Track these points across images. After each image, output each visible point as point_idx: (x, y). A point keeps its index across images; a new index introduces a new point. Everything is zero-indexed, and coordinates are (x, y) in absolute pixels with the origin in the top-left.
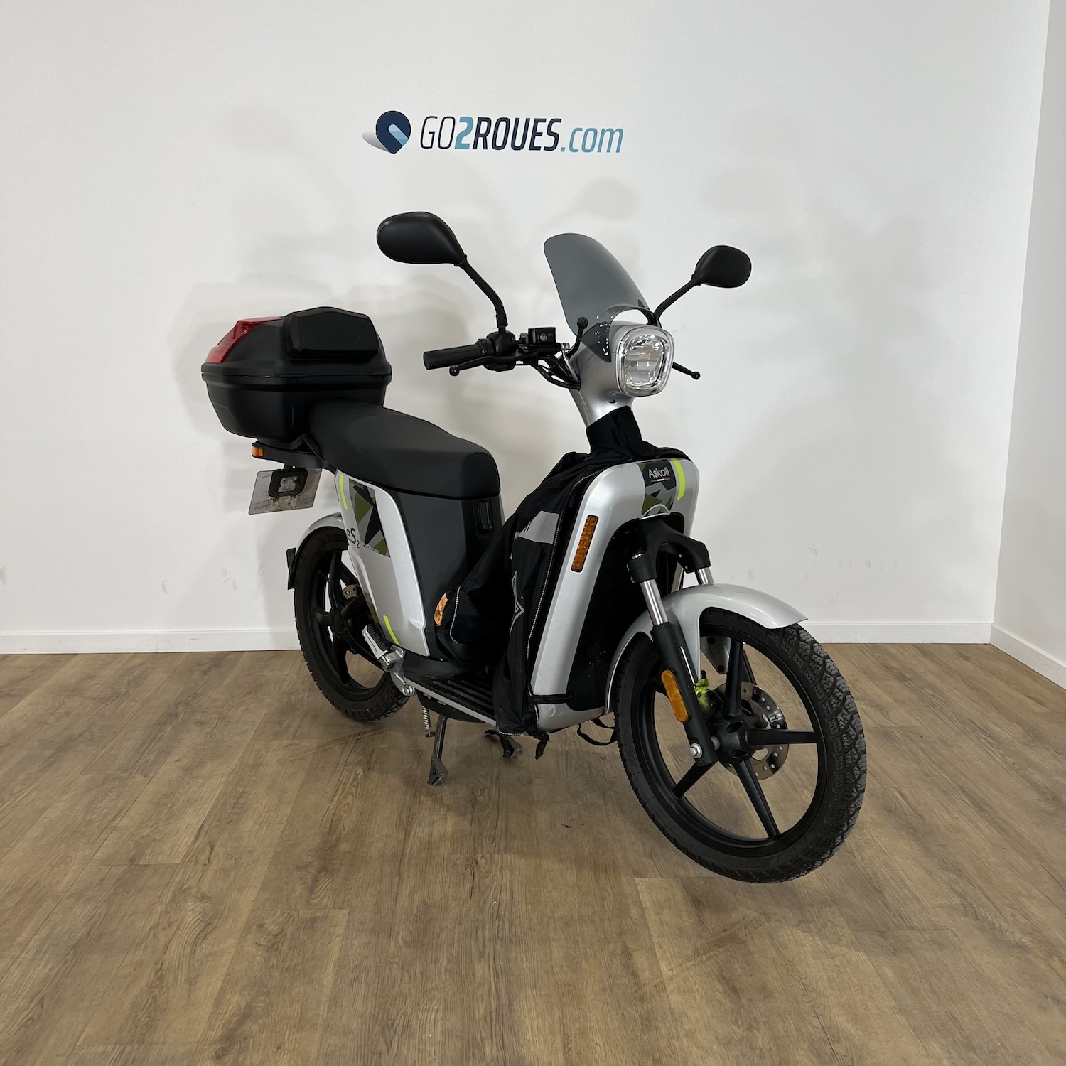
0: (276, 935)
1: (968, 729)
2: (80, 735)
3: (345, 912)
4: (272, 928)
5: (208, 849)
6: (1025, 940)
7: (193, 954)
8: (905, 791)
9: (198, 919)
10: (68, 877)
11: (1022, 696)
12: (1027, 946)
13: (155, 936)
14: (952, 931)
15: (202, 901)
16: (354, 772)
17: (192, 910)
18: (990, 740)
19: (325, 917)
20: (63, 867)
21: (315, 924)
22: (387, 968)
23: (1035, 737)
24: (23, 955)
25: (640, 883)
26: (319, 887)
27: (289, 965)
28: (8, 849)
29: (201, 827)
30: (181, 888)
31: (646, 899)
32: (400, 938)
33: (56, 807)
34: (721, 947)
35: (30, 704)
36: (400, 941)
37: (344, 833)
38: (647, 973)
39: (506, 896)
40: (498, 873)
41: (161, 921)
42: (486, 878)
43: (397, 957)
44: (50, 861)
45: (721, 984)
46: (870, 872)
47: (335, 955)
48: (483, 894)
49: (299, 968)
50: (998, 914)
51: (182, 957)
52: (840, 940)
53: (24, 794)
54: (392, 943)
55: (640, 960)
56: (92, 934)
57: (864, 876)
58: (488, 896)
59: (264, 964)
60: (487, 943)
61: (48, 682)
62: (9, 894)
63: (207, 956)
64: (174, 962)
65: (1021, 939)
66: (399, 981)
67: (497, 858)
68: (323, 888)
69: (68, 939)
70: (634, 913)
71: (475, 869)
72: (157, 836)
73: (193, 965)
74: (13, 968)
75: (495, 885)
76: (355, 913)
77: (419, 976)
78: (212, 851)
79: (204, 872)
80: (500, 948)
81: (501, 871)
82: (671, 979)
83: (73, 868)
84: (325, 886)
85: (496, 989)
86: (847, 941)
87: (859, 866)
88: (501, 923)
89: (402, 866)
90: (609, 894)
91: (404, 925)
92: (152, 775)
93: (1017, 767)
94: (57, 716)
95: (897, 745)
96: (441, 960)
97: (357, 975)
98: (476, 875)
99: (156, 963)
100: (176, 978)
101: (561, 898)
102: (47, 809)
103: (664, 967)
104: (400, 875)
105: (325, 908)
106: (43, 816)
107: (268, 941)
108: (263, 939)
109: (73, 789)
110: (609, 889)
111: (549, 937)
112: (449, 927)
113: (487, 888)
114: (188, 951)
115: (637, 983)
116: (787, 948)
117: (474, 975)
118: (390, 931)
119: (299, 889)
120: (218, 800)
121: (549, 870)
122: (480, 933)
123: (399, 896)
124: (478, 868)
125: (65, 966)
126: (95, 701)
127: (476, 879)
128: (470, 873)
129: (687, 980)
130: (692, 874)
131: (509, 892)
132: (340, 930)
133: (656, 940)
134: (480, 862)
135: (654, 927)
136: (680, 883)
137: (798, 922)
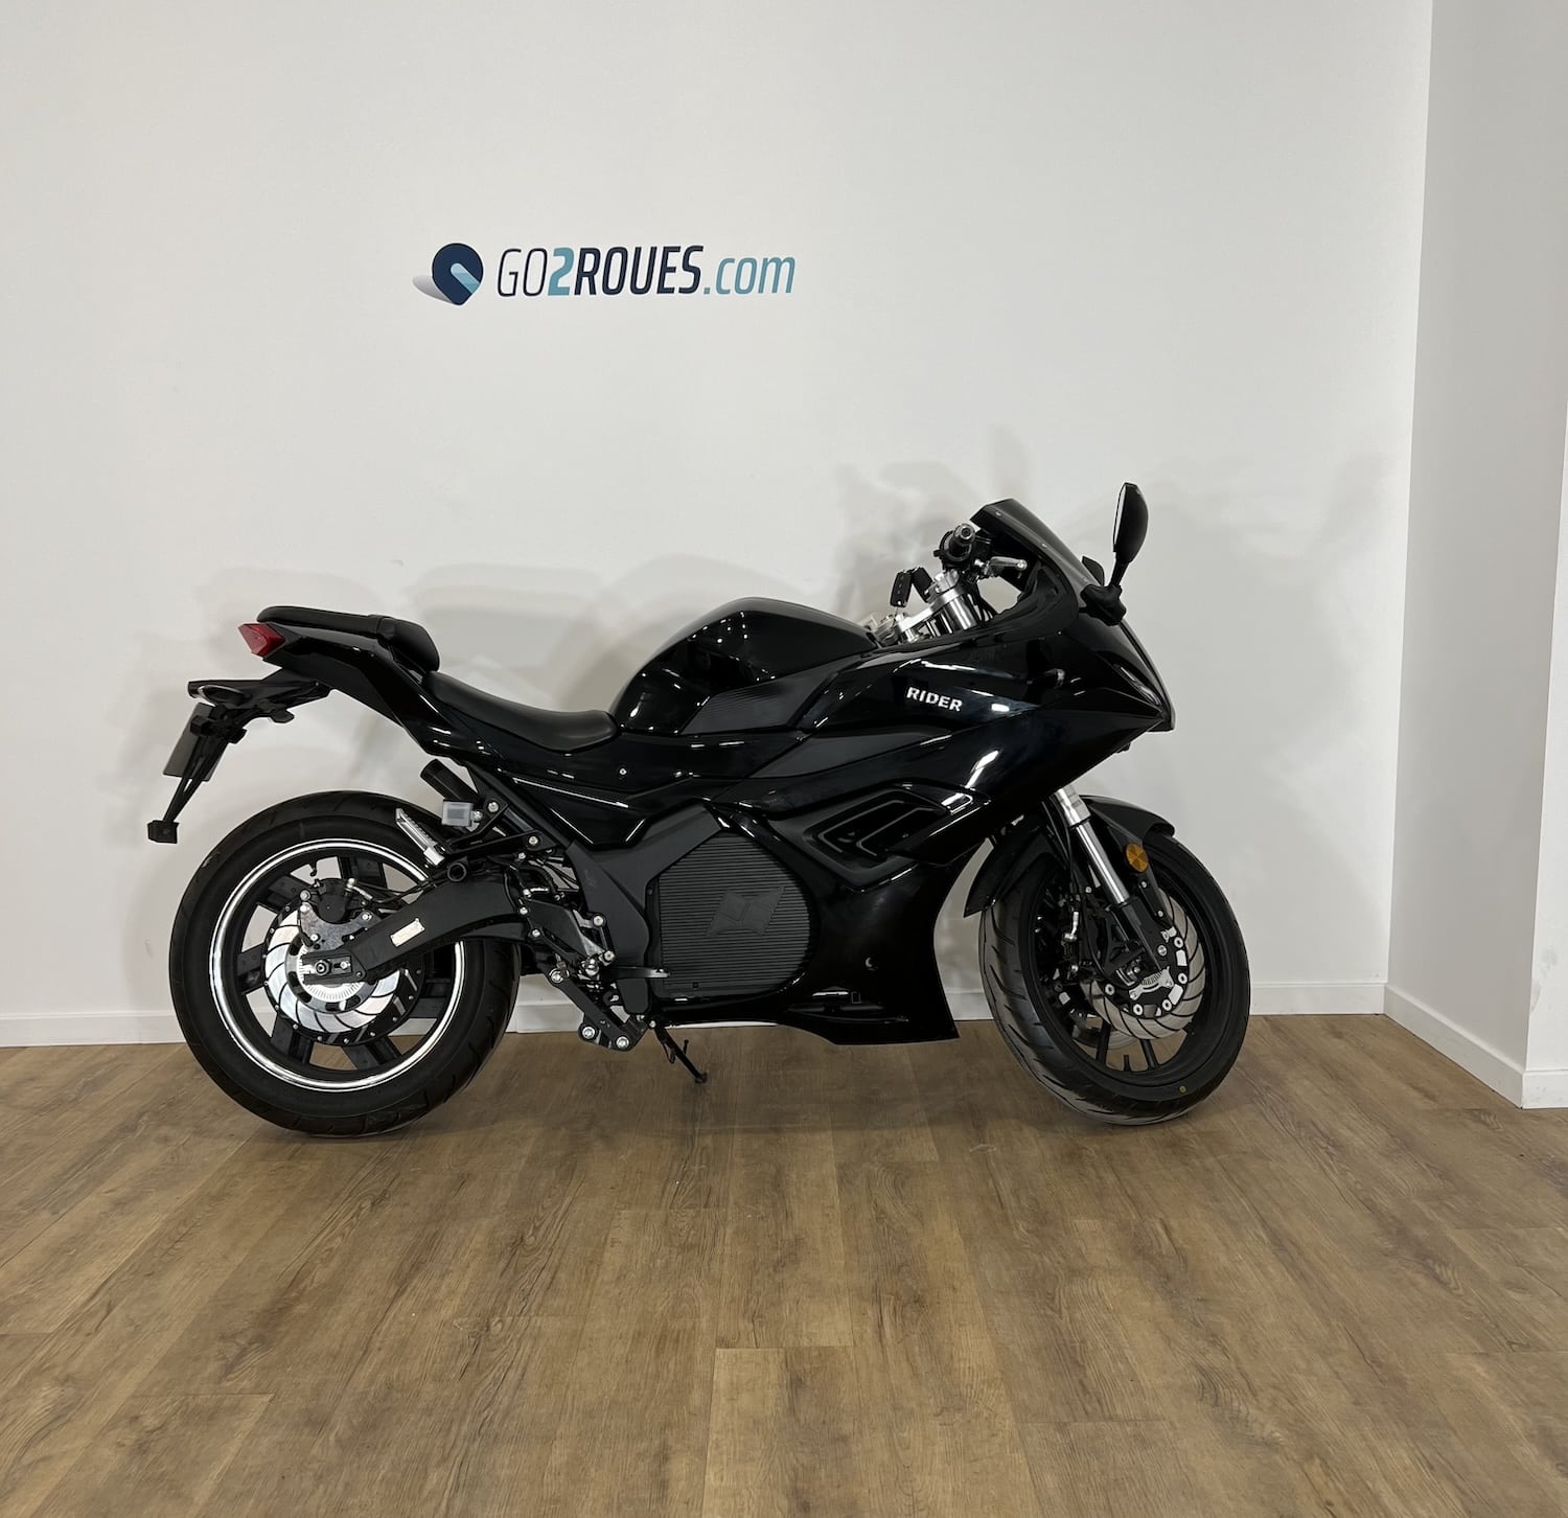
0: (151, 1432)
1: (1303, 1134)
3: (266, 1399)
4: (150, 1421)
5: (103, 1312)
6: (1278, 1434)
7: (19, 1459)
8: (1173, 1223)
9: (47, 1410)
11: (1405, 1088)
12: (1278, 1444)
14: (1172, 1423)
15: (62, 1384)
16: (357, 1205)
17: (45, 1397)
18: (1331, 1149)
19: (234, 1405)
21: (216, 1415)
22: (297, 1477)
23: (1404, 1144)
25: (722, 1356)
26: (242, 1364)
27: (154, 1474)
29: (106, 1282)
30: (42, 1366)
31: (721, 1378)
32: (332, 1435)
36: (332, 1439)
37: (309, 1289)
39: (513, 1376)
40: (515, 1343)
42: (494, 1350)
43: (319, 1460)
45: (790, 1499)
46: (1076, 1339)
47: (228, 1459)
48: (480, 1373)
49: (166, 1478)
50: (1250, 1397)
54: (320, 1441)
55: (679, 1467)
57: (1065, 1343)
58: (486, 1376)
59: (117, 1472)
60: (459, 1443)
63: (38, 1461)
65: (1272, 1432)
66: (308, 1495)
67: (522, 1322)
68: (247, 1365)
70: (696, 1398)
71: (483, 1338)
72: (36, 1296)
75: (503, 1360)
76: (280, 1400)
77: (340, 1488)
78: (106, 1317)
79: (83, 1344)
80: (476, 1447)
81: (519, 1342)
82: (716, 1492)
84: (251, 1362)
85: (448, 1507)
86: (1003, 1437)
87: (1063, 1330)
88: (492, 1413)
89: (375, 1335)
90: (668, 1372)
91: (346, 1418)
92: (62, 1212)
93: (1359, 1187)
96: (381, 1465)
97: (247, 1488)
98: (482, 1344)
101: (595, 1377)
103: (711, 1478)
104: (367, 1346)
107: (137, 1440)
108: (131, 1437)
110: (671, 1365)
111: (555, 1433)
112: (412, 1419)
113: (490, 1365)
114: (13, 1455)
115: (662, 1498)
116: (908, 1447)
117: (420, 1490)
118: (322, 1425)
119: (213, 1367)
120: (146, 1243)
121: (591, 1340)
122: (454, 1429)
124: (488, 1336)
127: (479, 1352)
128: (472, 1343)
129: (739, 1494)
130: (805, 1342)
131: (520, 1371)
132: (248, 1424)
133: (713, 1437)
134: (492, 1329)
135: (718, 1418)
136: (782, 1356)
137: (939, 1410)
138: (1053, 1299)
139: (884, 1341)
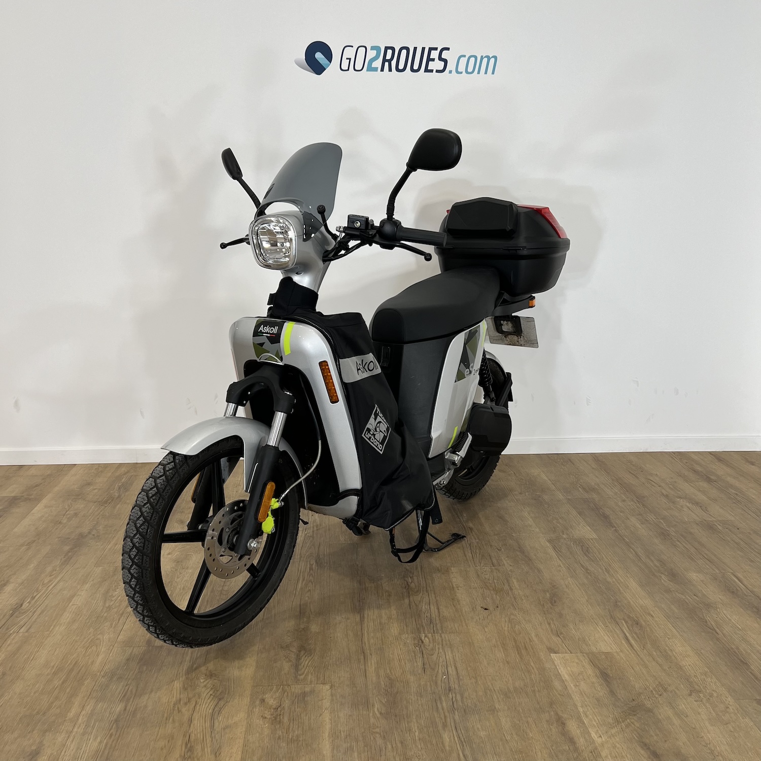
0: (276, 709)
2: (89, 533)
3: (328, 687)
4: (272, 702)
7: (212, 726)
8: (739, 575)
9: (211, 695)
10: (100, 658)
13: (179, 711)
15: (210, 678)
16: (309, 563)
17: (205, 686)
19: (312, 691)
20: (94, 648)
21: (306, 698)
22: (372, 738)
24: (75, 730)
25: (556, 658)
26: (302, 665)
27: (293, 736)
28: (48, 632)
31: (563, 671)
32: (376, 710)
33: (81, 595)
34: (635, 715)
35: (46, 507)
36: (377, 713)
37: (313, 616)
38: (582, 740)
39: (451, 670)
40: (441, 651)
41: (182, 696)
42: (432, 655)
43: (378, 727)
44: (83, 643)
45: (644, 749)
46: (733, 647)
47: (328, 726)
48: (433, 669)
49: (301, 739)
51: (204, 730)
52: (728, 708)
53: (54, 584)
54: (371, 715)
55: (573, 727)
56: (128, 708)
57: (729, 650)
58: (438, 671)
59: (272, 736)
60: (447, 714)
61: (56, 489)
62: (55, 674)
63: (224, 729)
64: (199, 735)
66: (384, 749)
67: (437, 637)
68: (306, 666)
69: (110, 714)
70: (557, 684)
71: (422, 648)
73: (215, 737)
74: (68, 743)
75: (441, 661)
76: (336, 688)
77: (399, 745)
79: (208, 652)
80: (458, 717)
81: (443, 649)
82: (602, 745)
83: (103, 650)
84: (306, 663)
85: (464, 756)
86: (733, 709)
87: (724, 642)
88: (454, 695)
89: (363, 645)
90: (533, 668)
91: (377, 698)
94: (68, 516)
95: (721, 536)
96: (413, 730)
97: (349, 744)
98: (424, 652)
99: (184, 736)
100: (203, 749)
101: (496, 672)
102: (73, 596)
103: (593, 735)
104: (363, 653)
105: (311, 682)
106: (71, 604)
107: (272, 715)
108: (266, 712)
109: (91, 579)
110: (532, 664)
111: (495, 708)
112: (413, 699)
113: (436, 664)
114: (208, 724)
115: (576, 750)
116: (687, 716)
117: (444, 746)
118: (367, 704)
119: (286, 666)
121: (481, 648)
122: (439, 704)
123: (368, 672)
124: (424, 647)
125: (112, 740)
126: (96, 503)
127: (425, 656)
128: (419, 650)
129: (616, 746)
130: (594, 649)
131: (453, 667)
132: (327, 703)
133: (581, 710)
134: (424, 641)
135: (576, 698)
136: (587, 657)
137: (689, 691)
138: (706, 622)
139: (635, 648)
